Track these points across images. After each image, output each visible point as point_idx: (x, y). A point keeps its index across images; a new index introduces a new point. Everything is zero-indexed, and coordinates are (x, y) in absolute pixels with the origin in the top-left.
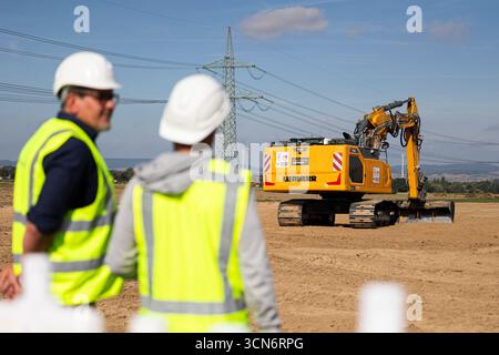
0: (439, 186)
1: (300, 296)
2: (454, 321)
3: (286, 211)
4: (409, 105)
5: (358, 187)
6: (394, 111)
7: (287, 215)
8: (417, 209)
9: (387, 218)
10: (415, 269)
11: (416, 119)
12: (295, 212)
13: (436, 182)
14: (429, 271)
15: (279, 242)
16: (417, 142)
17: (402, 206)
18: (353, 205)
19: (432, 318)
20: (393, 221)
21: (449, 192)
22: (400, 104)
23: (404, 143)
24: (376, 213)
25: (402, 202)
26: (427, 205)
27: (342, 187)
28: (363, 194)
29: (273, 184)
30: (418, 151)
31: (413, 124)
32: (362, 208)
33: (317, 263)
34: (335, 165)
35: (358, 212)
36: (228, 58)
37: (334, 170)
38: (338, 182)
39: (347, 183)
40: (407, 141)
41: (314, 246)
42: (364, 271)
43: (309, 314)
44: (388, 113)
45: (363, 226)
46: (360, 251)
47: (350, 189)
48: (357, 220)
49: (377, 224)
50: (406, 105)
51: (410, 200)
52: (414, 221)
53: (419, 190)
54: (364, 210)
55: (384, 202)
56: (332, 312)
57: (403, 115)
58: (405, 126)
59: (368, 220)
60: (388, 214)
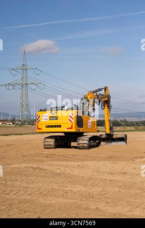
0: (123, 123)
1: (47, 191)
2: (118, 203)
3: (47, 142)
4: (105, 90)
5: (81, 130)
6: (98, 93)
7: (48, 143)
8: (110, 138)
9: (95, 144)
10: (105, 173)
11: (109, 97)
12: (52, 142)
13: (121, 121)
14: (111, 174)
15: (42, 159)
16: (109, 107)
17: (103, 137)
18: (78, 138)
19: (107, 203)
20: (98, 145)
21: (127, 126)
22: (101, 90)
23: (103, 108)
24: (89, 142)
25: (102, 135)
26: (114, 137)
27: (73, 130)
28: (83, 133)
29: (41, 129)
30: (110, 111)
31: (107, 99)
32: (83, 140)
33: (58, 171)
34: (70, 120)
35: (81, 142)
36: (24, 65)
37: (70, 122)
38: (71, 128)
39: (76, 128)
40: (104, 107)
41: (59, 160)
42: (80, 175)
43: (49, 202)
44: (95, 94)
45: (83, 148)
46: (80, 163)
47: (77, 131)
48: (81, 145)
49: (90, 147)
50: (104, 90)
51: (106, 134)
52: (108, 144)
53: (110, 130)
54: (84, 141)
55: (94, 136)
56: (61, 200)
57: (102, 95)
58: (103, 100)
59: (86, 145)
60: (95, 141)
